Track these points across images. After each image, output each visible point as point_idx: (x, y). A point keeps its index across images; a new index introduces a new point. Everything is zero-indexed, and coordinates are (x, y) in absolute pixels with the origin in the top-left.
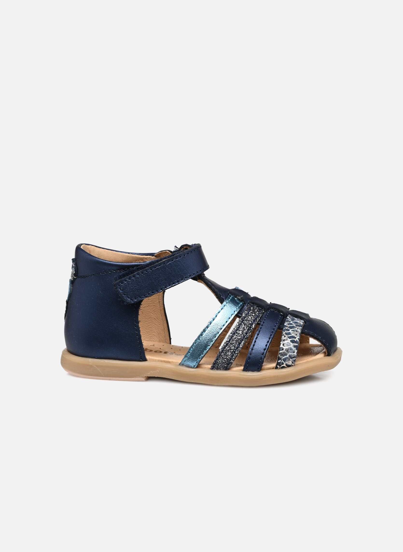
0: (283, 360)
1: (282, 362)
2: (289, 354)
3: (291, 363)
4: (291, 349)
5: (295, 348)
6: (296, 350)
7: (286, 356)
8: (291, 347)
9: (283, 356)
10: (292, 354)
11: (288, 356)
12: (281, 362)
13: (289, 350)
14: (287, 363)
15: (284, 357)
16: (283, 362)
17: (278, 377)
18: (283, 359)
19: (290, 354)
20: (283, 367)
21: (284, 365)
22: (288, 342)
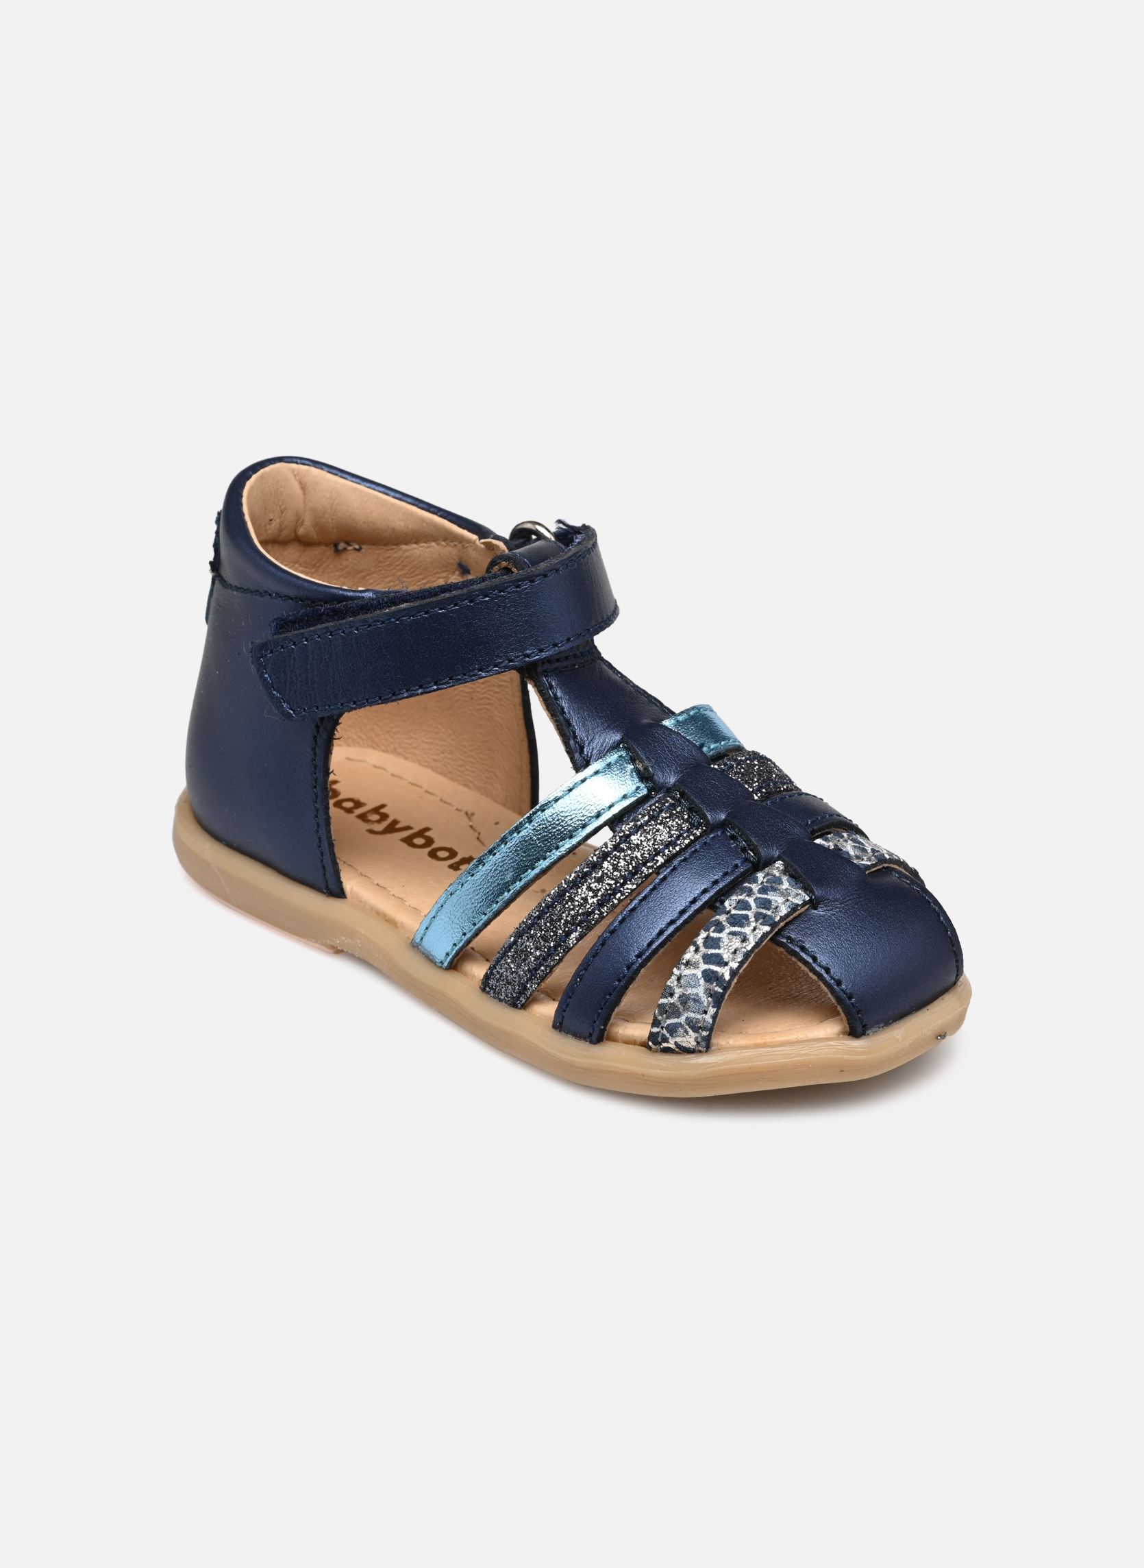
0: (667, 1028)
1: (663, 1035)
2: (686, 1015)
3: (695, 1043)
4: (697, 1000)
5: (709, 999)
6: (713, 1007)
7: (678, 1018)
8: (697, 994)
9: (667, 1018)
10: (699, 1017)
11: (682, 1020)
12: (658, 1033)
13: (691, 1003)
14: (678, 1040)
15: (669, 1022)
16: (668, 1035)
17: (642, 1079)
18: (668, 1025)
19: (692, 1015)
20: (667, 1051)
21: (671, 1045)
22: (694, 975)
